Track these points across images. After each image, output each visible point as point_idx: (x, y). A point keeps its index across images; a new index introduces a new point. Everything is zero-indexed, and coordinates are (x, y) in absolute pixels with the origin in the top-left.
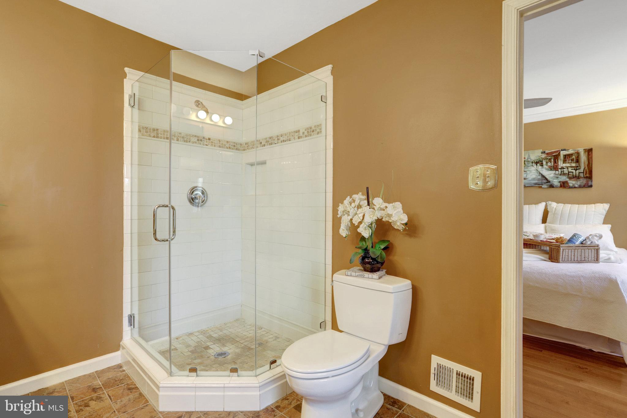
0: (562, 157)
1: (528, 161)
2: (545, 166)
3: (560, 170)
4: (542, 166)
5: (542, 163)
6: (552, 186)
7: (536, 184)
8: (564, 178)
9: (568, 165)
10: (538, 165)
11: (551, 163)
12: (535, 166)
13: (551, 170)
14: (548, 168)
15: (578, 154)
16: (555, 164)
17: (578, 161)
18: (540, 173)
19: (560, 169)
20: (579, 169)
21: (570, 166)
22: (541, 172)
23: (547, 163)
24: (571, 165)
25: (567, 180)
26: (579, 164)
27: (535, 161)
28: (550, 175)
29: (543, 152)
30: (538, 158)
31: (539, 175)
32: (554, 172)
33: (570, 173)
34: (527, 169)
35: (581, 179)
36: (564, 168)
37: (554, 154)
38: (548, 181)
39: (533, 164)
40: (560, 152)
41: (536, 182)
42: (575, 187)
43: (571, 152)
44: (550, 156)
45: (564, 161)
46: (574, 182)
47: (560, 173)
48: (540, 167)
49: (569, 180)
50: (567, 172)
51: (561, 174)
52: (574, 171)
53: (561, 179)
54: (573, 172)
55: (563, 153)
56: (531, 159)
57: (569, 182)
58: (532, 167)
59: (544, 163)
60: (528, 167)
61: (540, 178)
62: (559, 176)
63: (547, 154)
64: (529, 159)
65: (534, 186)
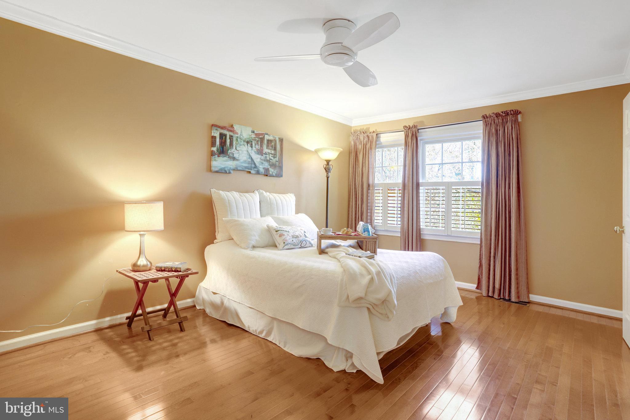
0: (265, 142)
1: (241, 139)
2: (254, 148)
3: (264, 155)
4: (252, 147)
5: (252, 144)
6: (258, 173)
7: (246, 167)
8: (266, 165)
9: (269, 151)
10: (249, 145)
11: (258, 146)
12: (246, 146)
13: (258, 154)
14: (255, 150)
15: (275, 141)
16: (261, 148)
17: (275, 149)
18: (250, 155)
19: (264, 154)
20: (276, 157)
21: (270, 152)
22: (251, 154)
23: (255, 145)
24: (271, 151)
25: (269, 167)
26: (276, 152)
27: (247, 140)
28: (257, 158)
29: (253, 132)
30: (249, 137)
31: (249, 157)
32: (260, 156)
33: (271, 160)
34: (240, 148)
35: (277, 168)
36: (267, 154)
37: (261, 137)
38: (256, 167)
39: (245, 142)
40: (264, 136)
41: (246, 165)
42: (273, 176)
43: (271, 138)
44: (258, 138)
45: (268, 146)
46: (273, 170)
47: (264, 158)
48: (250, 148)
49: (270, 167)
50: (269, 159)
51: (265, 160)
52: (272, 158)
53: (264, 165)
54: (272, 159)
55: (267, 137)
56: (243, 137)
57: (270, 169)
58: (243, 146)
59: (254, 144)
60: (241, 145)
61: (250, 161)
62: (264, 162)
63: (256, 134)
64: (241, 136)
65: (245, 170)
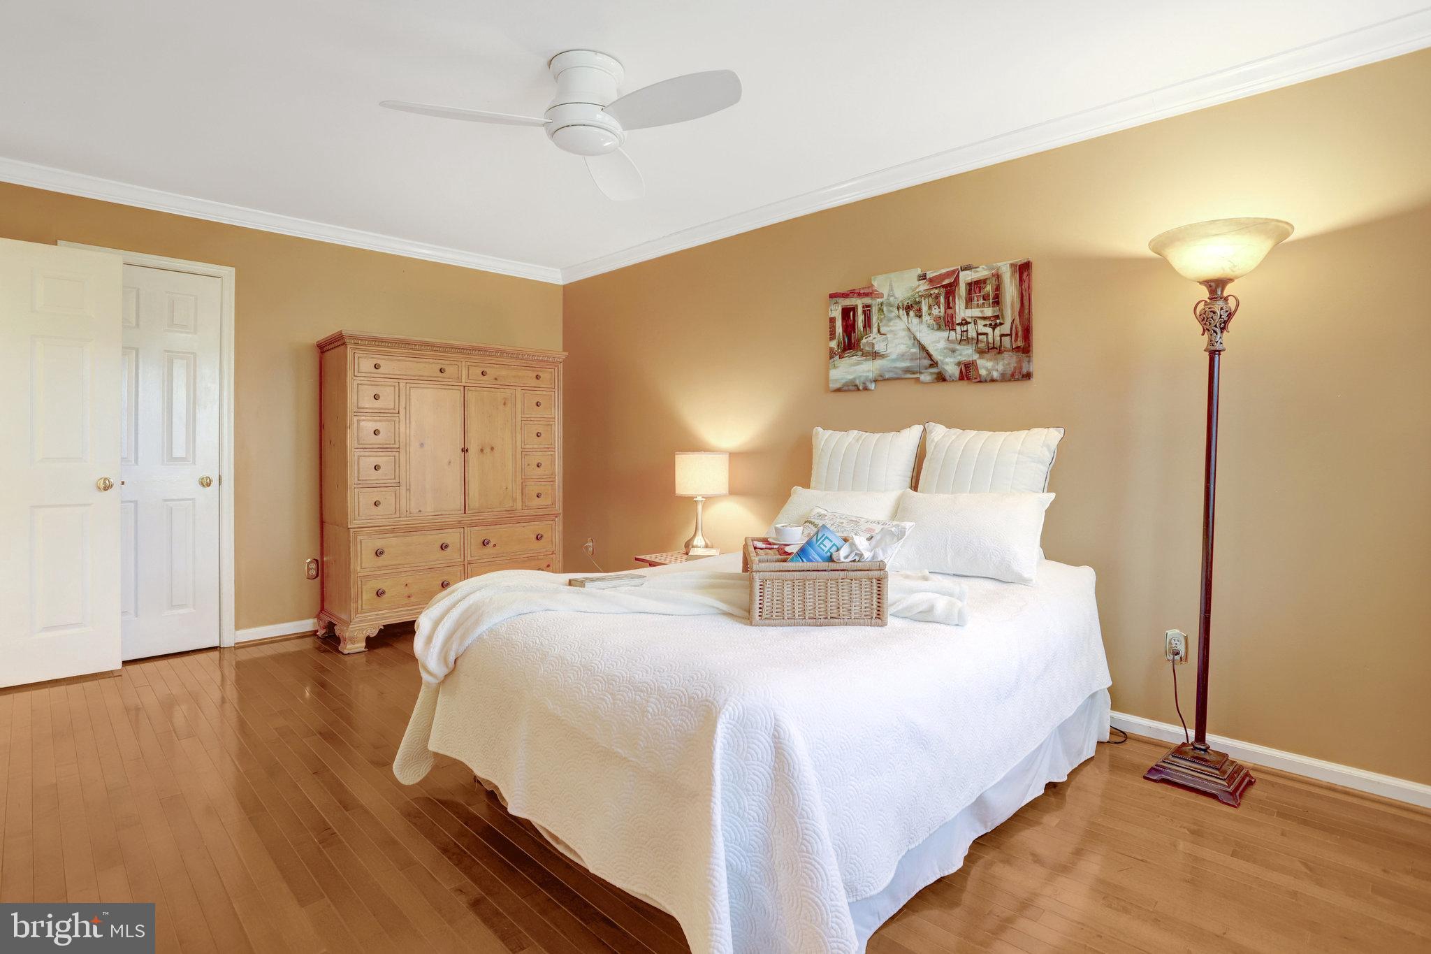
0: (962, 290)
1: (890, 305)
2: (926, 317)
3: (958, 328)
4: (920, 317)
5: (920, 310)
6: (941, 378)
7: (907, 370)
8: (967, 353)
9: (976, 312)
10: (912, 313)
11: (939, 308)
12: (904, 317)
13: (939, 328)
14: (932, 322)
15: (998, 277)
16: (949, 311)
17: (997, 301)
18: (915, 338)
19: (958, 324)
20: (1001, 324)
21: (980, 315)
22: (918, 336)
23: (930, 307)
24: (982, 312)
25: (976, 357)
26: (1001, 310)
27: (905, 304)
28: (936, 341)
29: (923, 277)
30: (910, 294)
31: (914, 344)
32: (945, 334)
33: (980, 337)
34: (889, 327)
35: (1006, 355)
36: (967, 323)
37: (946, 282)
38: (934, 364)
39: (901, 311)
40: (958, 275)
41: (906, 364)
42: (993, 380)
43: (981, 273)
44: (936, 288)
45: (969, 301)
46: (989, 364)
47: (959, 337)
48: (915, 320)
49: (980, 358)
50: (974, 335)
51: (961, 340)
52: (989, 330)
53: (960, 355)
54: (986, 334)
55: (965, 277)
56: (896, 298)
57: (980, 362)
58: (897, 321)
59: (925, 308)
60: (890, 320)
61: (915, 353)
62: (958, 347)
63: (931, 281)
64: (892, 299)
65: (903, 376)
